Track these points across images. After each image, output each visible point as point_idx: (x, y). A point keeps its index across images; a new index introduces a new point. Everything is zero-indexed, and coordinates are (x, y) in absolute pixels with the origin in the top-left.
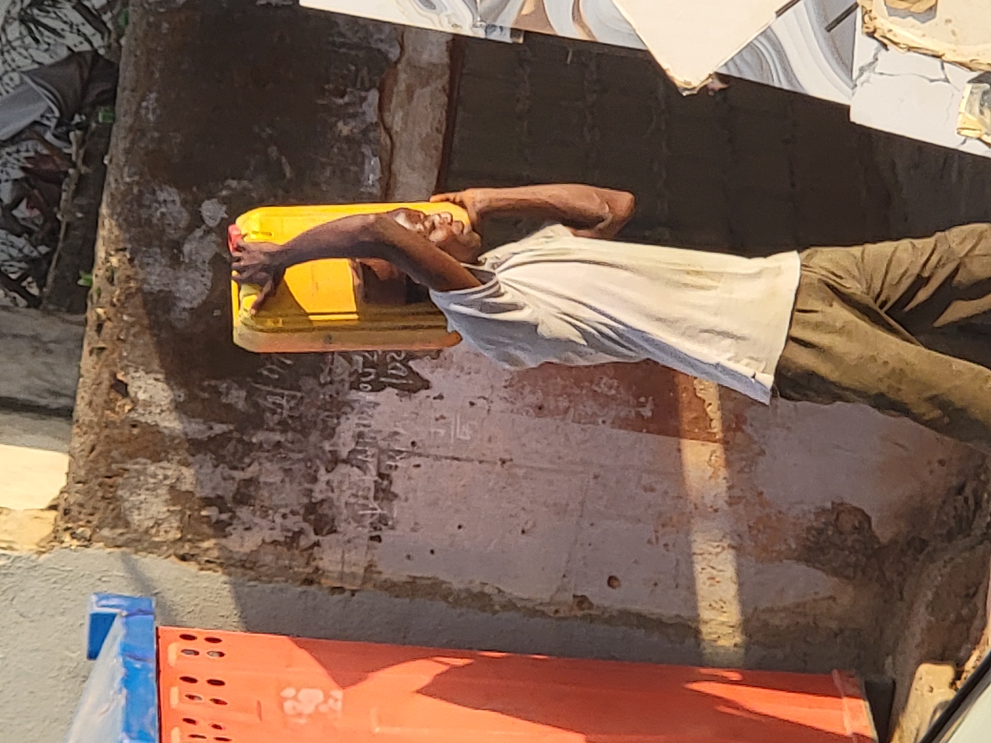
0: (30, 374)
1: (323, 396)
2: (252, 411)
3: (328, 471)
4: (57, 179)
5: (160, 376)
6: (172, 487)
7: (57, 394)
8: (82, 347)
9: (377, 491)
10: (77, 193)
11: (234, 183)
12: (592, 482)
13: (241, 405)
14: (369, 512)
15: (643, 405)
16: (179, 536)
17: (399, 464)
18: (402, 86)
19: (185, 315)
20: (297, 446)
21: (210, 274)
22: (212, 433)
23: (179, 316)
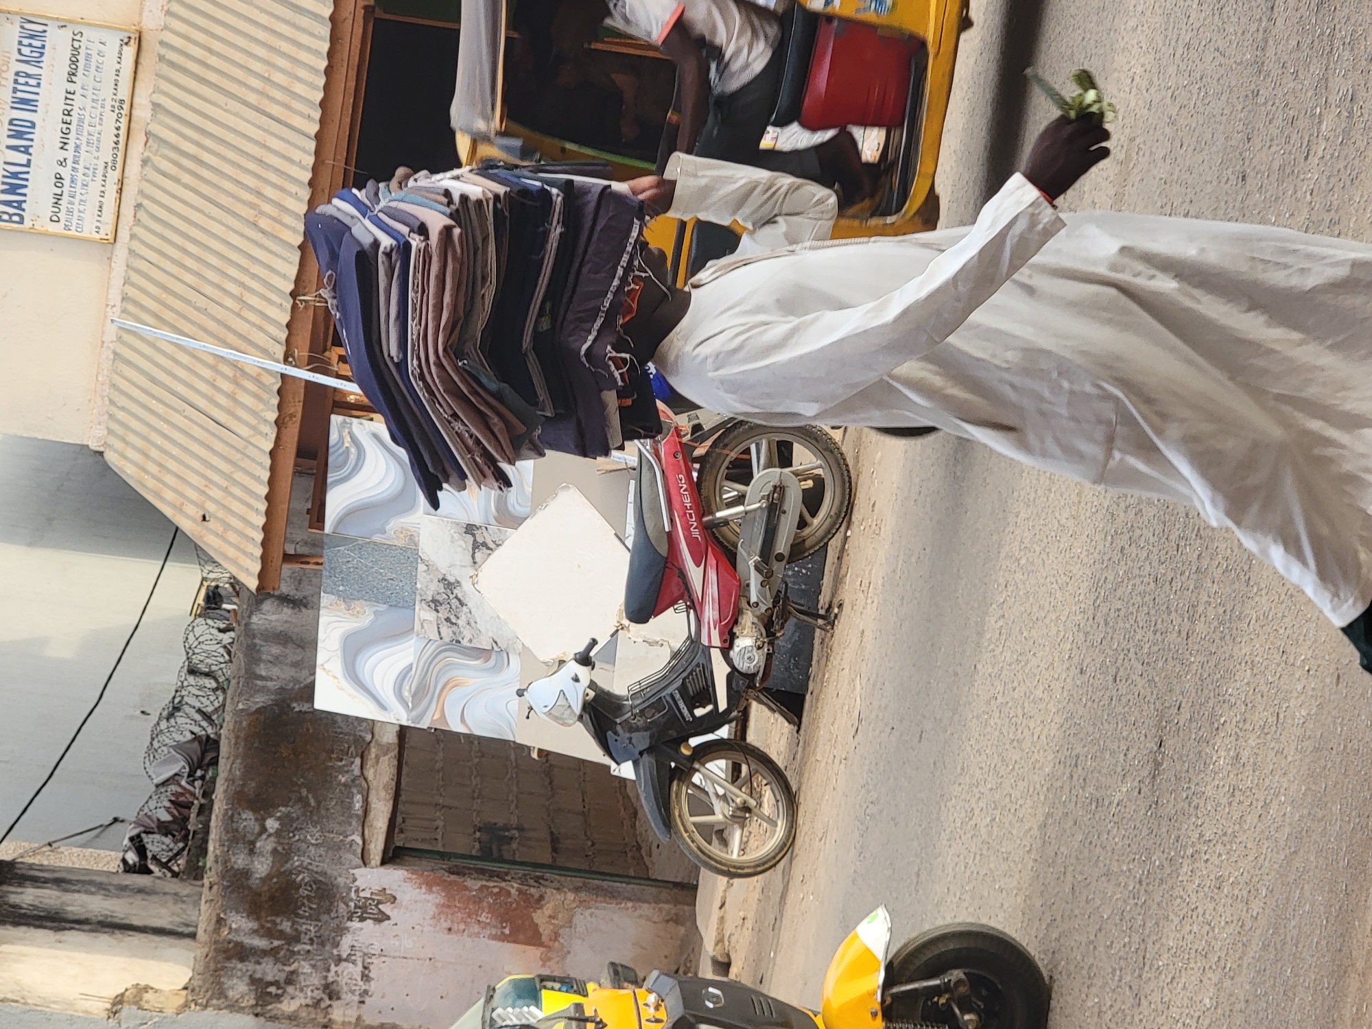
0: (173, 914)
1: (333, 924)
2: (294, 933)
3: (336, 966)
4: (188, 806)
5: (244, 915)
6: (251, 976)
7: (187, 925)
8: (200, 899)
9: (362, 977)
10: (199, 814)
11: (283, 809)
12: (478, 969)
13: (288, 930)
14: (358, 988)
15: (505, 928)
16: (254, 1003)
17: (375, 961)
18: (373, 756)
19: (257, 881)
20: (319, 952)
21: (271, 859)
22: (273, 946)
23: (254, 882)
